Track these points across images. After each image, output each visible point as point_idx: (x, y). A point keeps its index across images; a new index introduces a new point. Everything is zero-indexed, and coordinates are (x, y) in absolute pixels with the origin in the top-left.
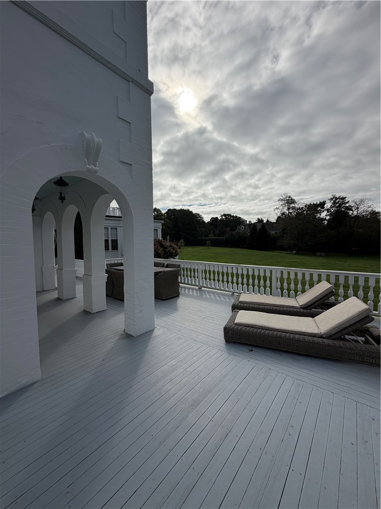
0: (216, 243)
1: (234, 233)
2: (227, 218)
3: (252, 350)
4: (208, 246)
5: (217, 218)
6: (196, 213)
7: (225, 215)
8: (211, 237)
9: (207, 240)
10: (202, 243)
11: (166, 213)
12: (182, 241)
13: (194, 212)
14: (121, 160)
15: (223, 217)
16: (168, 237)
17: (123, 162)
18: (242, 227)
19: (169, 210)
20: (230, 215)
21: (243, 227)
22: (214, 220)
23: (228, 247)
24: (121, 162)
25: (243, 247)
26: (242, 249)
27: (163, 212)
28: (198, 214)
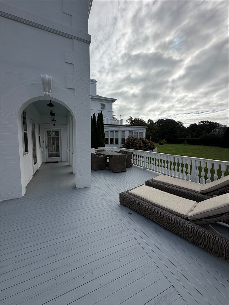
0: (191, 142)
1: (208, 135)
2: (204, 124)
3: (130, 214)
4: (185, 144)
5: (195, 124)
6: (178, 122)
7: (202, 122)
8: (189, 138)
9: (185, 140)
10: (180, 142)
11: (157, 122)
12: (164, 140)
13: (176, 121)
14: (68, 87)
15: (201, 123)
16: (151, 137)
17: (69, 88)
18: (216, 130)
19: (159, 120)
20: (207, 122)
21: (218, 130)
22: (193, 126)
23: (202, 145)
24: (67, 88)
25: (216, 145)
26: (214, 147)
27: (155, 122)
28: (180, 122)
